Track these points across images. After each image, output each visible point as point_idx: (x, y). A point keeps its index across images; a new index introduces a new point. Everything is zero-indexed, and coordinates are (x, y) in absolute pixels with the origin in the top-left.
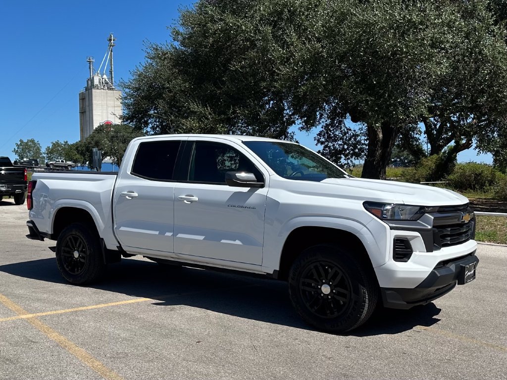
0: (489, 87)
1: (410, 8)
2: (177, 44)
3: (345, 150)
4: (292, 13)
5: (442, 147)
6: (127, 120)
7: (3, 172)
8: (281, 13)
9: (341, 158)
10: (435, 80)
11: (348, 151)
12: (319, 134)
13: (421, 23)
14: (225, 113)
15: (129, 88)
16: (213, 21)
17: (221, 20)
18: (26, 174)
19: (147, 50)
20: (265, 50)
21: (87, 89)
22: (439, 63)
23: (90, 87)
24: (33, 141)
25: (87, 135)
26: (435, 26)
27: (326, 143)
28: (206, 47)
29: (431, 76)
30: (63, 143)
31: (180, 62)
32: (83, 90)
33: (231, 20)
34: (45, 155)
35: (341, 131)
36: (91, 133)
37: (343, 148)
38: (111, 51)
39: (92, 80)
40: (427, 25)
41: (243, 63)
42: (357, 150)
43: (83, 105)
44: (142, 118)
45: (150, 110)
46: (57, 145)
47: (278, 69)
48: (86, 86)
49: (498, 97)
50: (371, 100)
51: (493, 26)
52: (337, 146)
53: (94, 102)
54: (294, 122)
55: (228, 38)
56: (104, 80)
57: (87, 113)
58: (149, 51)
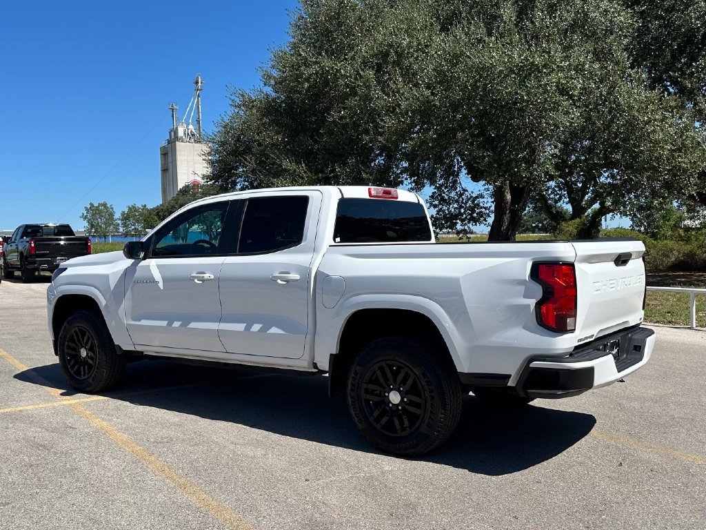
0: (625, 140)
1: (533, 49)
2: (269, 90)
3: (462, 215)
4: (400, 55)
5: (585, 209)
6: (211, 180)
7: (62, 243)
8: (387, 54)
9: (456, 223)
10: (563, 132)
11: (464, 216)
12: (432, 197)
13: (545, 66)
14: (322, 172)
15: (213, 143)
16: (307, 65)
17: (316, 63)
18: (89, 244)
19: (231, 97)
20: (367, 98)
21: (169, 142)
22: (567, 113)
23: (173, 140)
24: (105, 205)
25: (169, 198)
26: (561, 69)
27: (440, 206)
28: (300, 92)
29: (558, 128)
30: (140, 206)
31: (270, 110)
32: (164, 143)
33: (327, 63)
34: (119, 222)
35: (457, 193)
36: (175, 195)
37: (460, 212)
38: (199, 96)
39: (176, 132)
40: (553, 68)
41: (342, 113)
42: (475, 215)
43: (165, 160)
44: (229, 177)
45: (238, 168)
46: (133, 209)
47: (382, 120)
48: (169, 138)
49: (635, 152)
50: (489, 156)
51: (630, 70)
52: (453, 210)
53: (178, 157)
54: (402, 182)
55: (326, 82)
56: (190, 131)
57: (170, 171)
58: (233, 97)
